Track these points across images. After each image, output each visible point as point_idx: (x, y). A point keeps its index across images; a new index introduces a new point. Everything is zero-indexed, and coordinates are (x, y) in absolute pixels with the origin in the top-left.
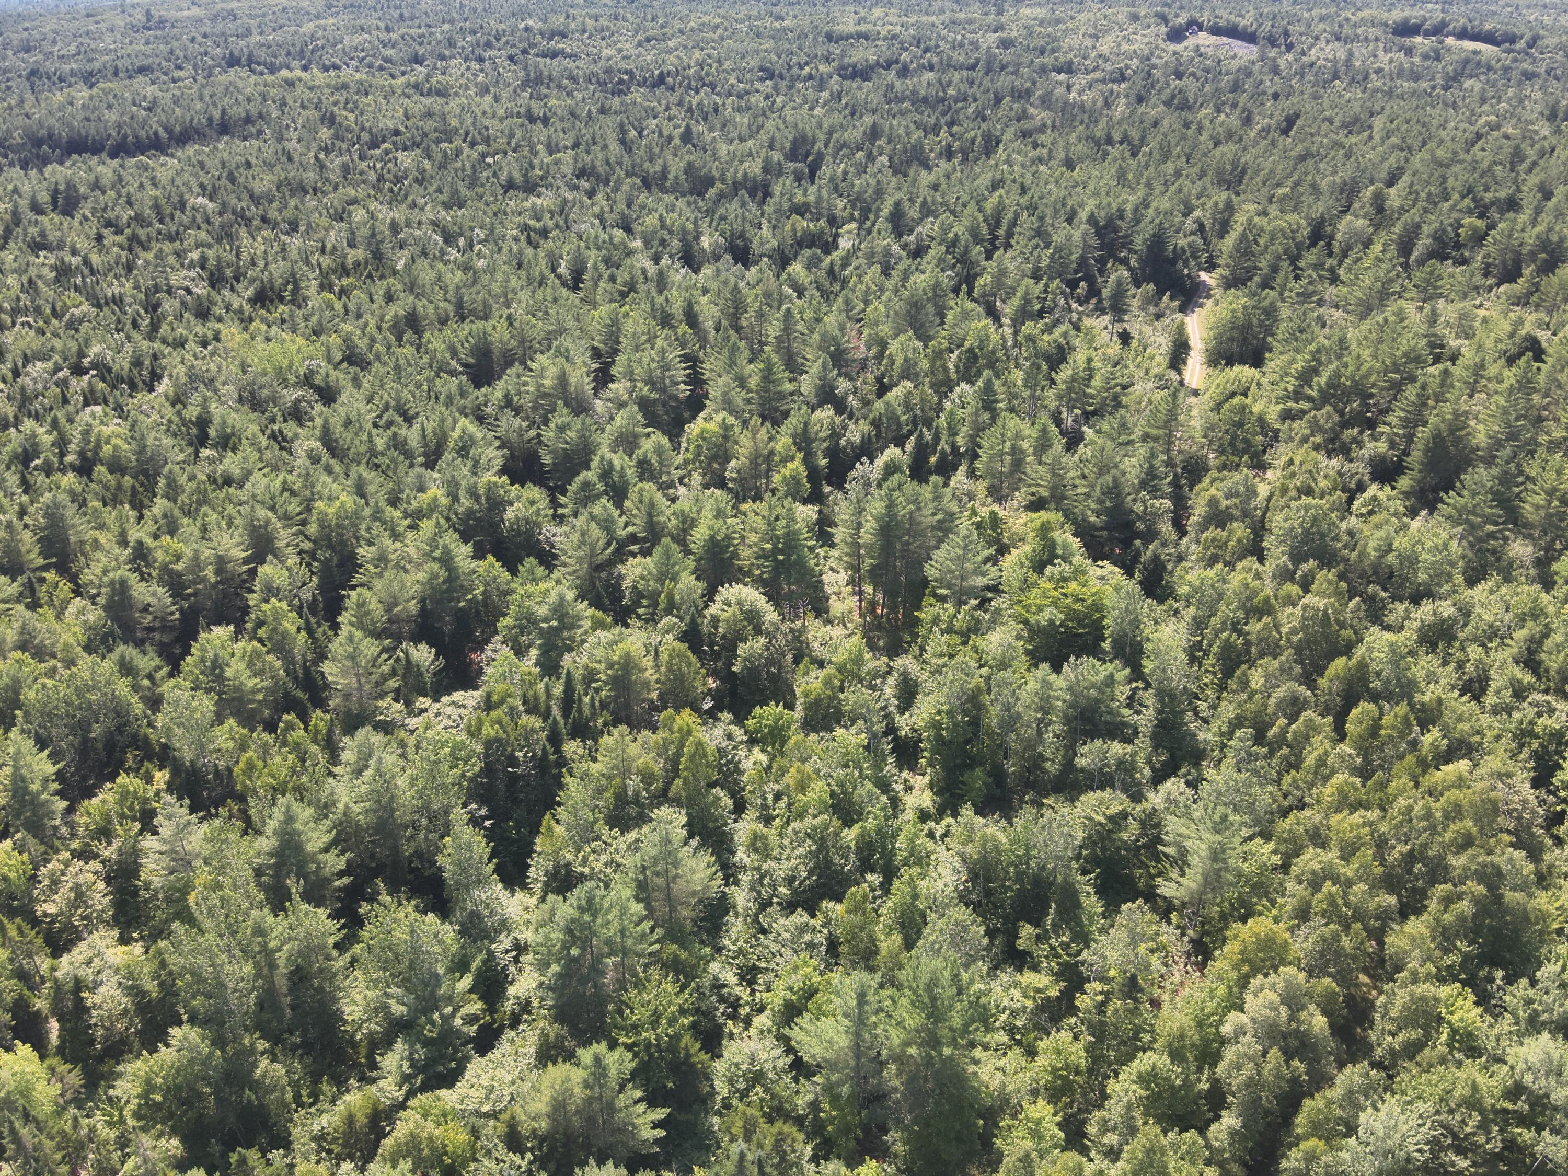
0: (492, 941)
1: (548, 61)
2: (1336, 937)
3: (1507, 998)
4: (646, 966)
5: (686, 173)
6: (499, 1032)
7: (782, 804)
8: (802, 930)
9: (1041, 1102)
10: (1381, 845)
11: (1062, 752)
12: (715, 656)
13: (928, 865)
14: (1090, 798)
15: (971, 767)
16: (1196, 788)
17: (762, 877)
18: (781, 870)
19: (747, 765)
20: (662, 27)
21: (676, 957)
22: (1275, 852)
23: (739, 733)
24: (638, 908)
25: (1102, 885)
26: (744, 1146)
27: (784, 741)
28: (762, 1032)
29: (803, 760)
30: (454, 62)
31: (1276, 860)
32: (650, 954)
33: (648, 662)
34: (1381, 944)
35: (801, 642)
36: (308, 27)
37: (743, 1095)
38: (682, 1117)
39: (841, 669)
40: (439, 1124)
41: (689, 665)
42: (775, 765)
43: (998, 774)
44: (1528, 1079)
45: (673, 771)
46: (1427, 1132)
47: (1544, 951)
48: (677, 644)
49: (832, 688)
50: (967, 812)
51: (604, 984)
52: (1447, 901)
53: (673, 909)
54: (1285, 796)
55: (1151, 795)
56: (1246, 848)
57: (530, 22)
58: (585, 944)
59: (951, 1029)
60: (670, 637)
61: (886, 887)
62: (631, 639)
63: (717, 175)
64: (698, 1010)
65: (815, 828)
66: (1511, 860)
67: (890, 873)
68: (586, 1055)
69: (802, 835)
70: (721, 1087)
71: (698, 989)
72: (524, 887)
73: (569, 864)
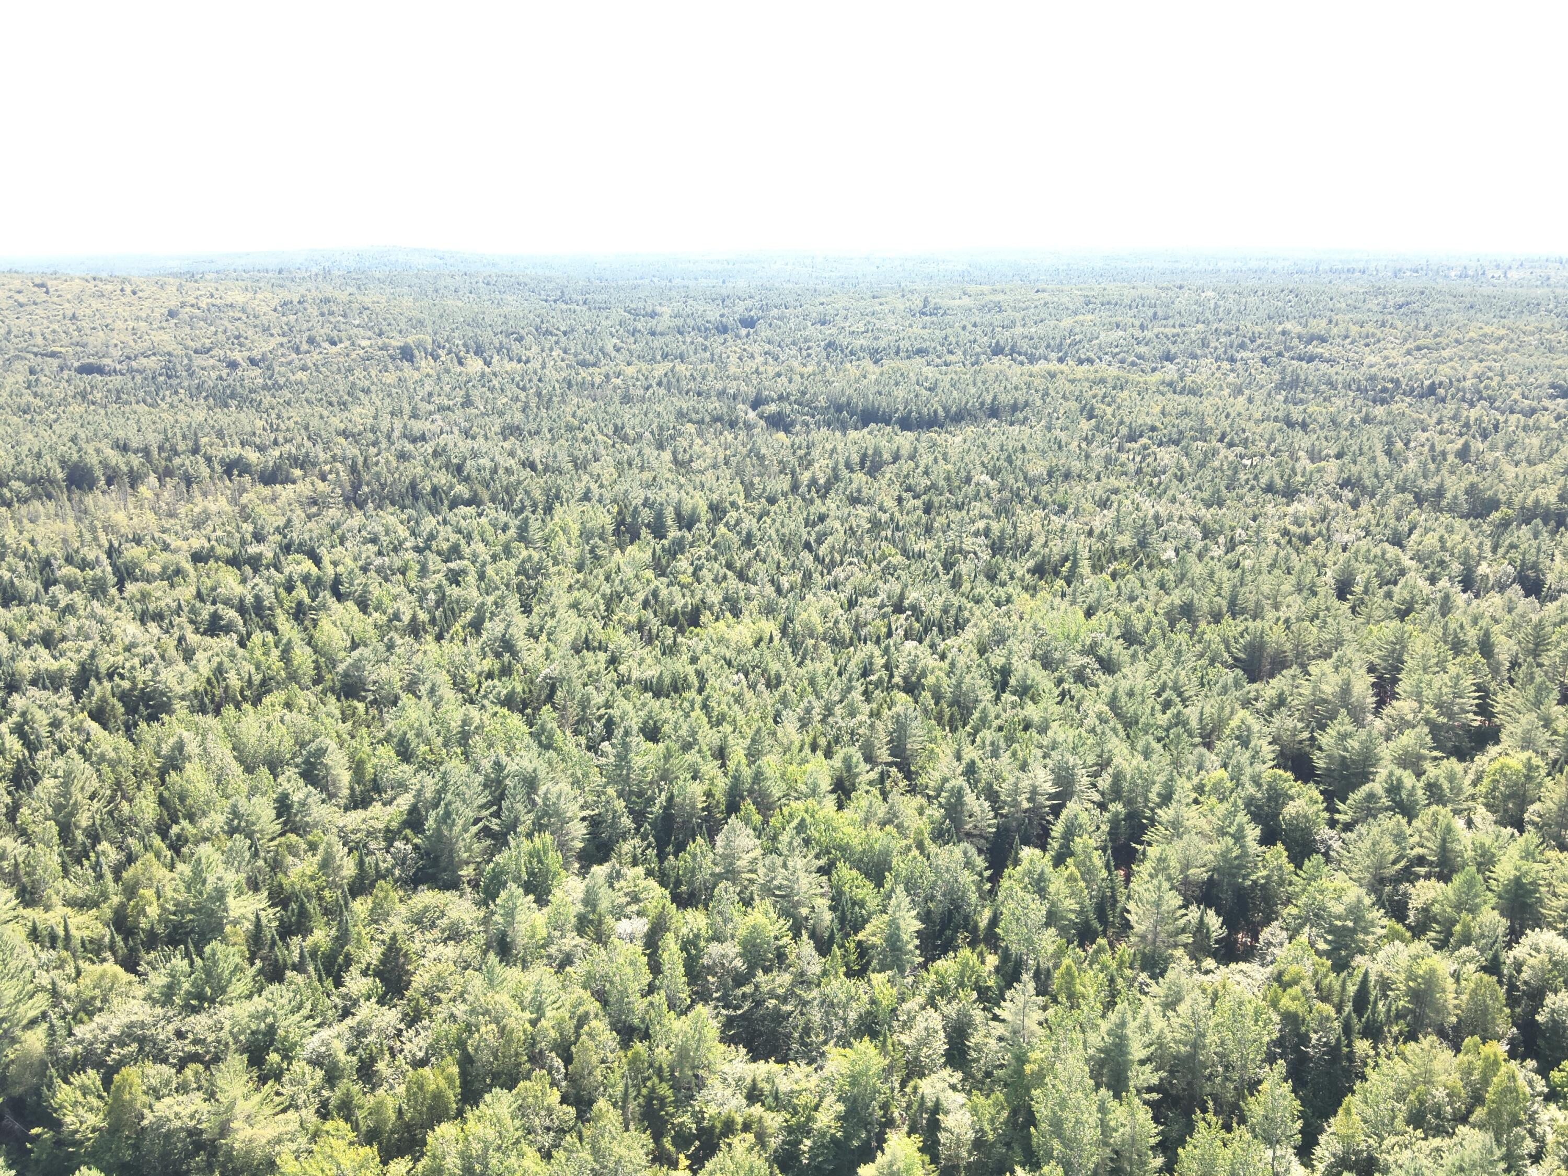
1: (1304, 364)
5: (1467, 493)
20: (1436, 336)
30: (1203, 361)
36: (1067, 322)
57: (1288, 326)
63: (1503, 498)
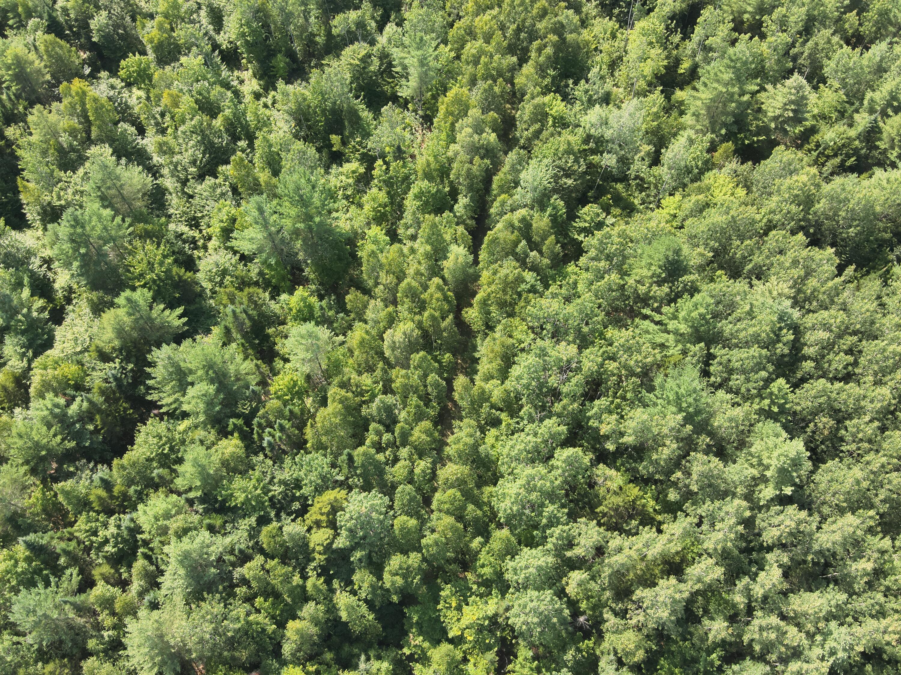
0: (29, 264)
2: (491, 88)
3: (576, 93)
4: (130, 242)
6: (63, 308)
7: (167, 118)
8: (214, 188)
9: (374, 227)
10: (503, 28)
11: (323, 28)
12: (77, 35)
13: (271, 124)
14: (348, 51)
15: (275, 55)
16: (401, 26)
17: (176, 167)
18: (185, 158)
19: (133, 102)
21: (145, 230)
22: (451, 50)
23: (118, 83)
24: (107, 212)
25: (369, 101)
26: (232, 307)
27: (150, 79)
28: (216, 249)
29: (169, 86)
31: (453, 54)
32: (130, 234)
33: (32, 56)
34: (513, 84)
35: (131, 5)
37: (221, 284)
38: (192, 307)
39: (166, 16)
40: (55, 369)
41: (61, 47)
42: (151, 95)
43: (291, 54)
44: (592, 131)
45: (88, 123)
46: (551, 172)
47: (590, 62)
48: (46, 37)
49: (165, 31)
50: (281, 84)
51: (111, 261)
52: (540, 50)
53: (130, 205)
54: (449, 15)
55: (379, 38)
56: (437, 53)
58: (87, 243)
59: (317, 208)
60: (39, 33)
61: (251, 145)
62: (13, 44)
64: (174, 253)
65: (195, 126)
66: (567, 16)
67: (251, 138)
68: (121, 300)
69: (188, 133)
70: (207, 285)
71: (168, 241)
72: (29, 227)
73: (49, 203)
